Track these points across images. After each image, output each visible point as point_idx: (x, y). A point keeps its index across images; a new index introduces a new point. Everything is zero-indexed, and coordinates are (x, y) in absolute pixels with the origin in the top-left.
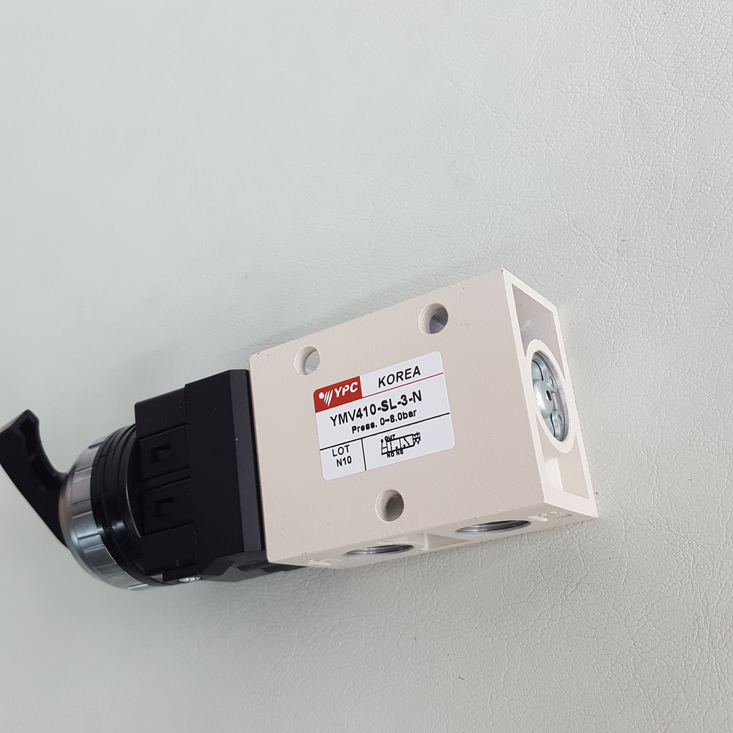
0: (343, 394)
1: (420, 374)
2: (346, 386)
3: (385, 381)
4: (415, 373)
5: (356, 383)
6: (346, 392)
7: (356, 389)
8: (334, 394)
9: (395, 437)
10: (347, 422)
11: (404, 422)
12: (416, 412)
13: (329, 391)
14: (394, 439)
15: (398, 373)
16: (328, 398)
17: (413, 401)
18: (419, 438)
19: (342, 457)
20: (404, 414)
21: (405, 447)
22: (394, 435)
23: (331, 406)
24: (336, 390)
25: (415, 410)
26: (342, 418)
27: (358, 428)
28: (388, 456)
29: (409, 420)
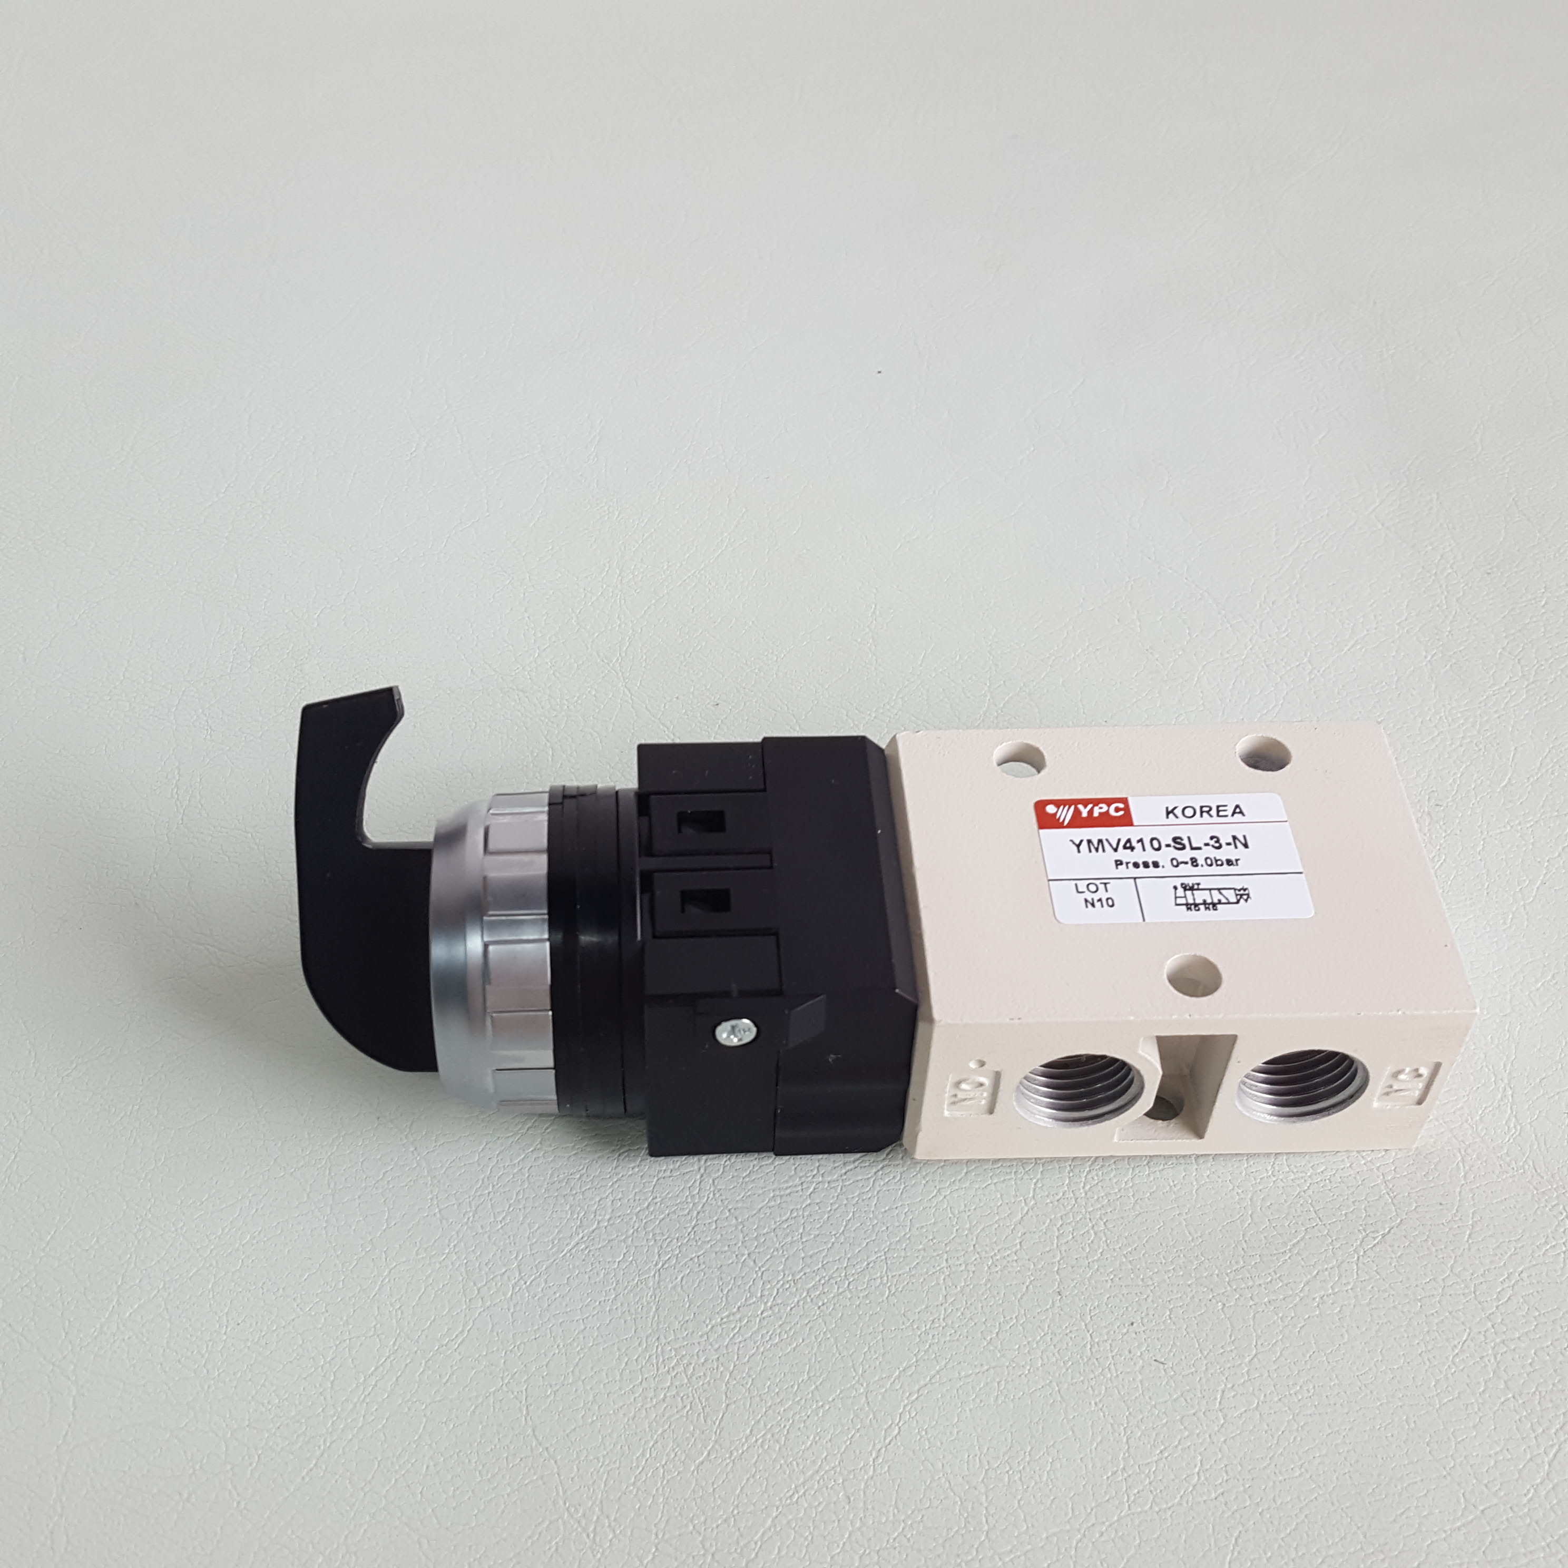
0: (1096, 814)
1: (1243, 815)
2: (1101, 805)
3: (1178, 812)
4: (1234, 813)
5: (1121, 806)
6: (1100, 814)
7: (1121, 813)
8: (1077, 812)
9: (1201, 887)
10: (1104, 850)
11: (1215, 870)
12: (1239, 862)
13: (1067, 807)
14: (1198, 889)
15: (1202, 807)
16: (1066, 814)
17: (1233, 846)
18: (1248, 895)
19: (1096, 897)
20: (1216, 861)
21: (1220, 902)
22: (1198, 884)
23: (1069, 826)
24: (1080, 807)
25: (1237, 858)
26: (1093, 845)
27: (1127, 863)
28: (1189, 909)
29: (1226, 869)
